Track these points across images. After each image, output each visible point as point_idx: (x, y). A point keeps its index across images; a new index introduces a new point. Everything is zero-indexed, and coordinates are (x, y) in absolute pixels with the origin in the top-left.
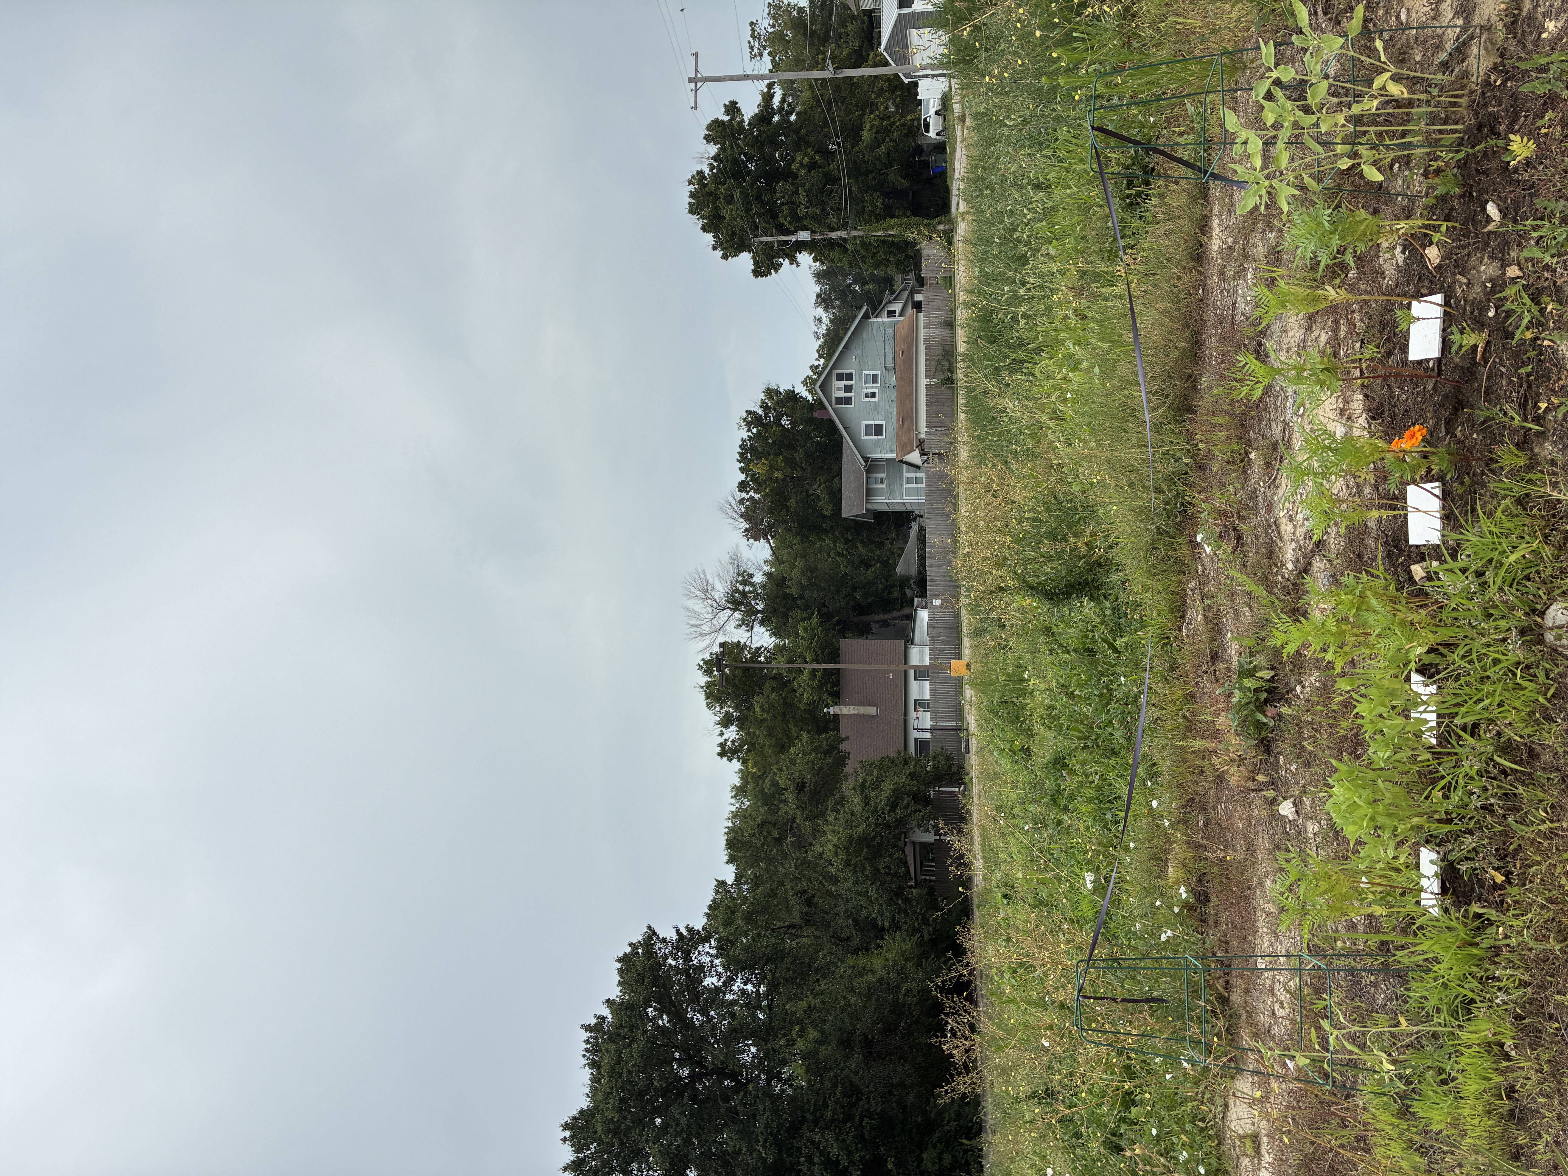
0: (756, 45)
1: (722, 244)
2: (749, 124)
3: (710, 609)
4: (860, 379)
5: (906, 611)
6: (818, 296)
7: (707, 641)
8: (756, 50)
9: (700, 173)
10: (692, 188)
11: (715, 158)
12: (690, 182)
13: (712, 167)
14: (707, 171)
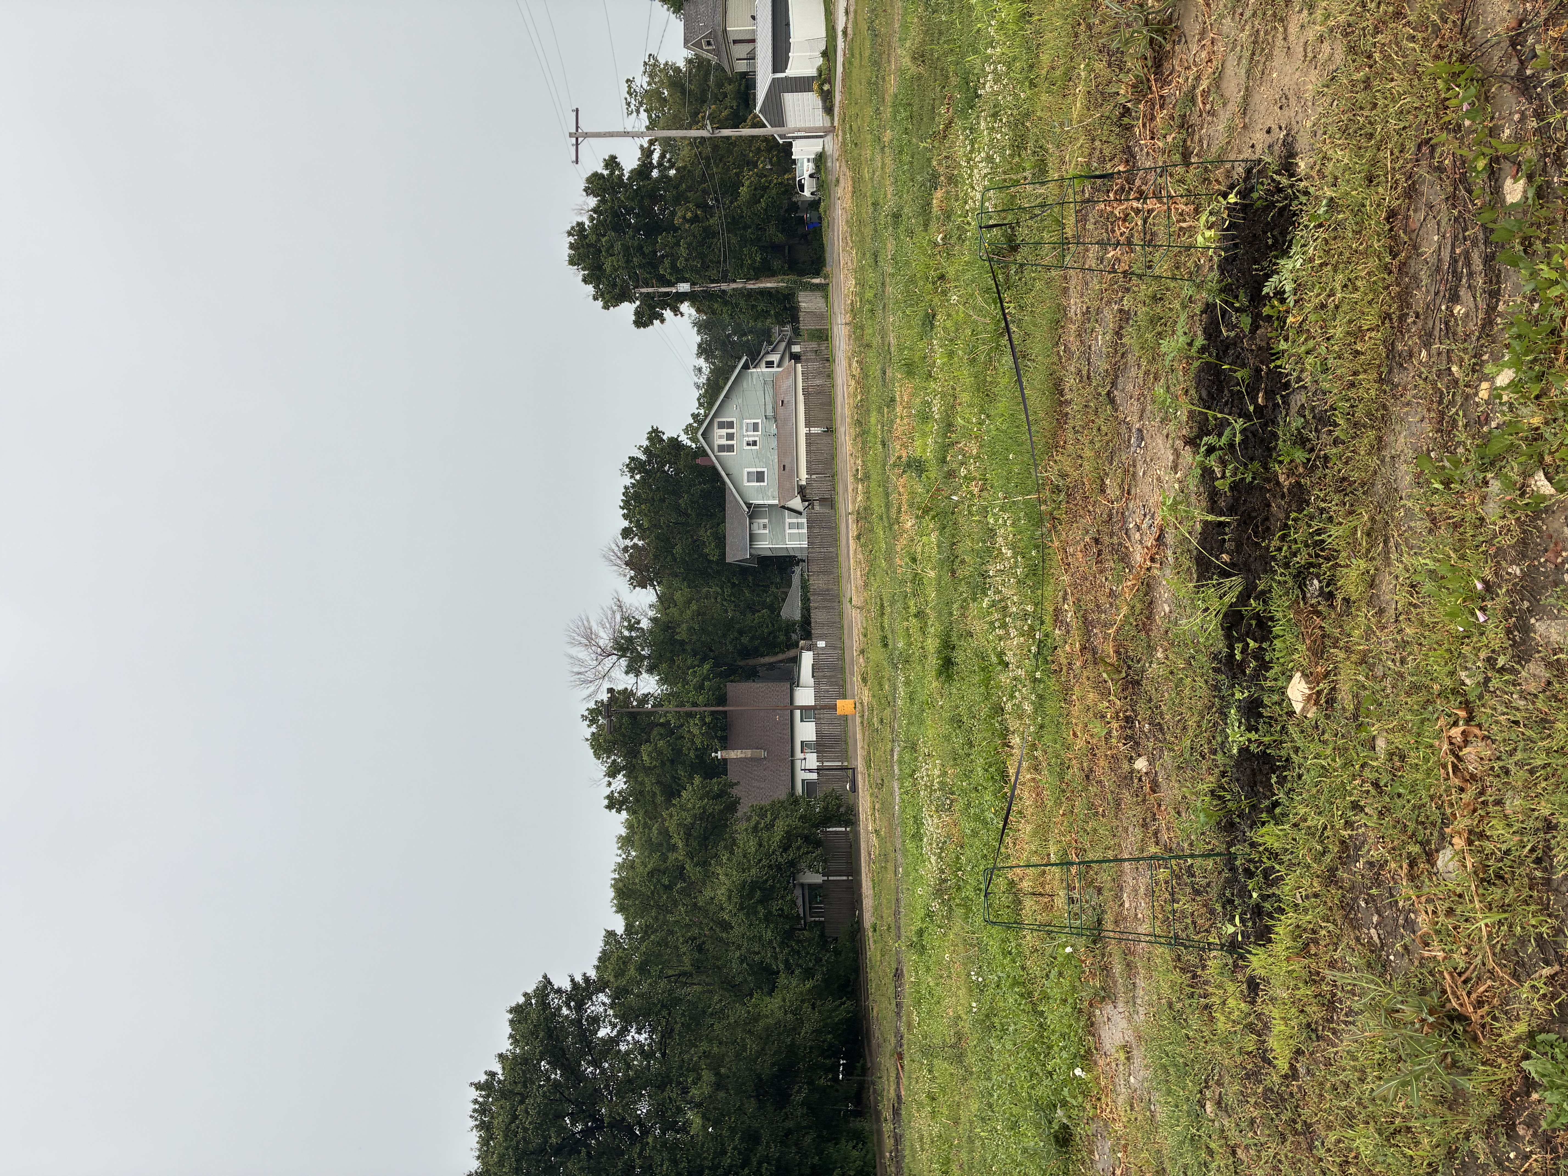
0: (633, 101)
1: (602, 295)
2: (629, 178)
3: (594, 656)
4: (741, 428)
5: (791, 653)
6: (700, 346)
7: (592, 688)
8: (633, 106)
9: (580, 225)
10: (572, 239)
11: (595, 210)
12: (570, 234)
13: (592, 219)
14: (587, 223)
